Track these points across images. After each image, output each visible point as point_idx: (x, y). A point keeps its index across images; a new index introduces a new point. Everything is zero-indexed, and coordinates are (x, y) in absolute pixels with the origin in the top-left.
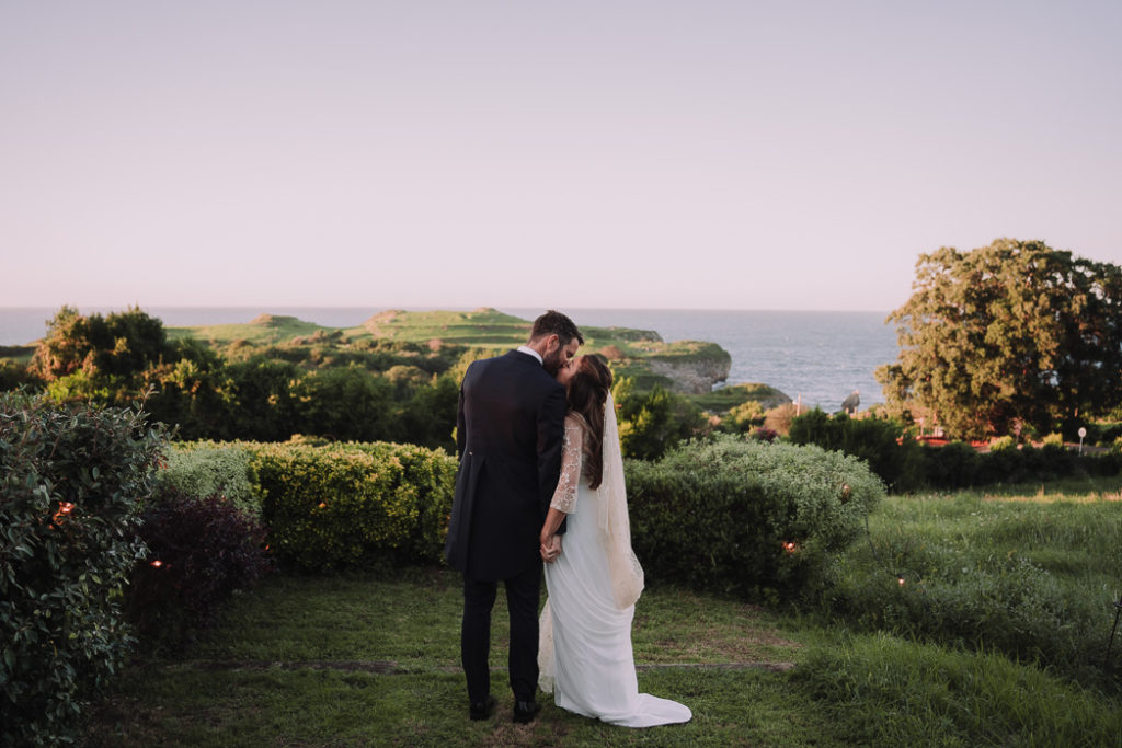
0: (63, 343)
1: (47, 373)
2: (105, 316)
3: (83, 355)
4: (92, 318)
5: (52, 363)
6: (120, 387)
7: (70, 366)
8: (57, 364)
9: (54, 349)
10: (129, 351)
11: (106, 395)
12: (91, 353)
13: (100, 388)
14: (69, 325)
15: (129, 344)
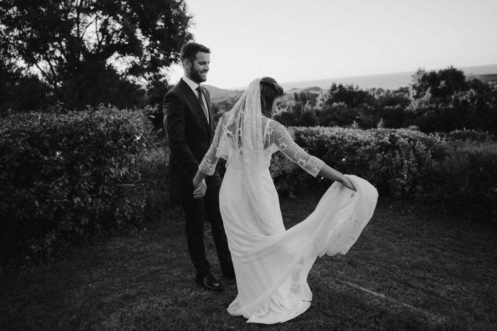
0: (418, 84)
1: (411, 98)
2: (437, 72)
3: (426, 90)
4: (431, 73)
5: (413, 93)
6: (441, 103)
7: (421, 94)
8: (415, 94)
9: (414, 87)
10: (446, 86)
11: (434, 107)
12: (429, 89)
13: (432, 103)
14: (421, 77)
15: (446, 83)
